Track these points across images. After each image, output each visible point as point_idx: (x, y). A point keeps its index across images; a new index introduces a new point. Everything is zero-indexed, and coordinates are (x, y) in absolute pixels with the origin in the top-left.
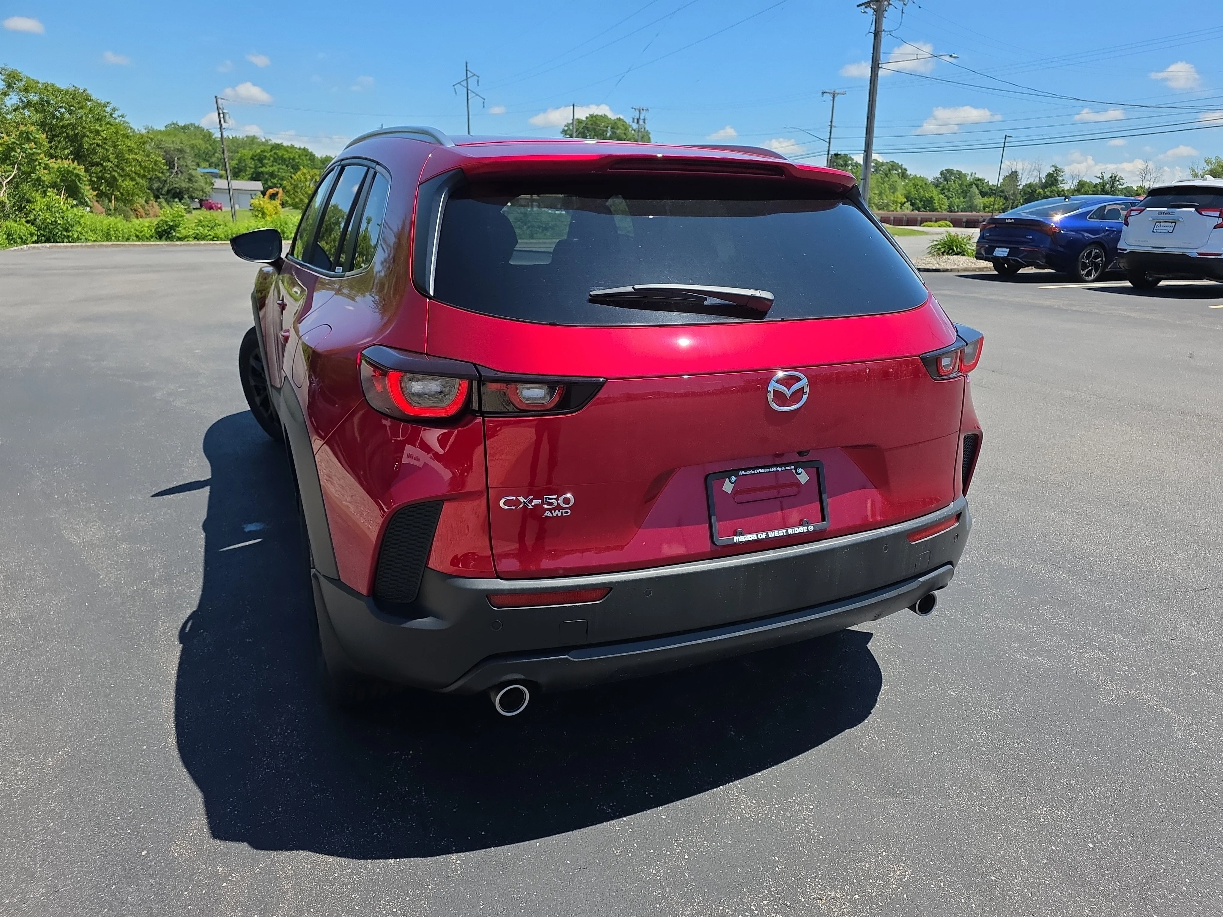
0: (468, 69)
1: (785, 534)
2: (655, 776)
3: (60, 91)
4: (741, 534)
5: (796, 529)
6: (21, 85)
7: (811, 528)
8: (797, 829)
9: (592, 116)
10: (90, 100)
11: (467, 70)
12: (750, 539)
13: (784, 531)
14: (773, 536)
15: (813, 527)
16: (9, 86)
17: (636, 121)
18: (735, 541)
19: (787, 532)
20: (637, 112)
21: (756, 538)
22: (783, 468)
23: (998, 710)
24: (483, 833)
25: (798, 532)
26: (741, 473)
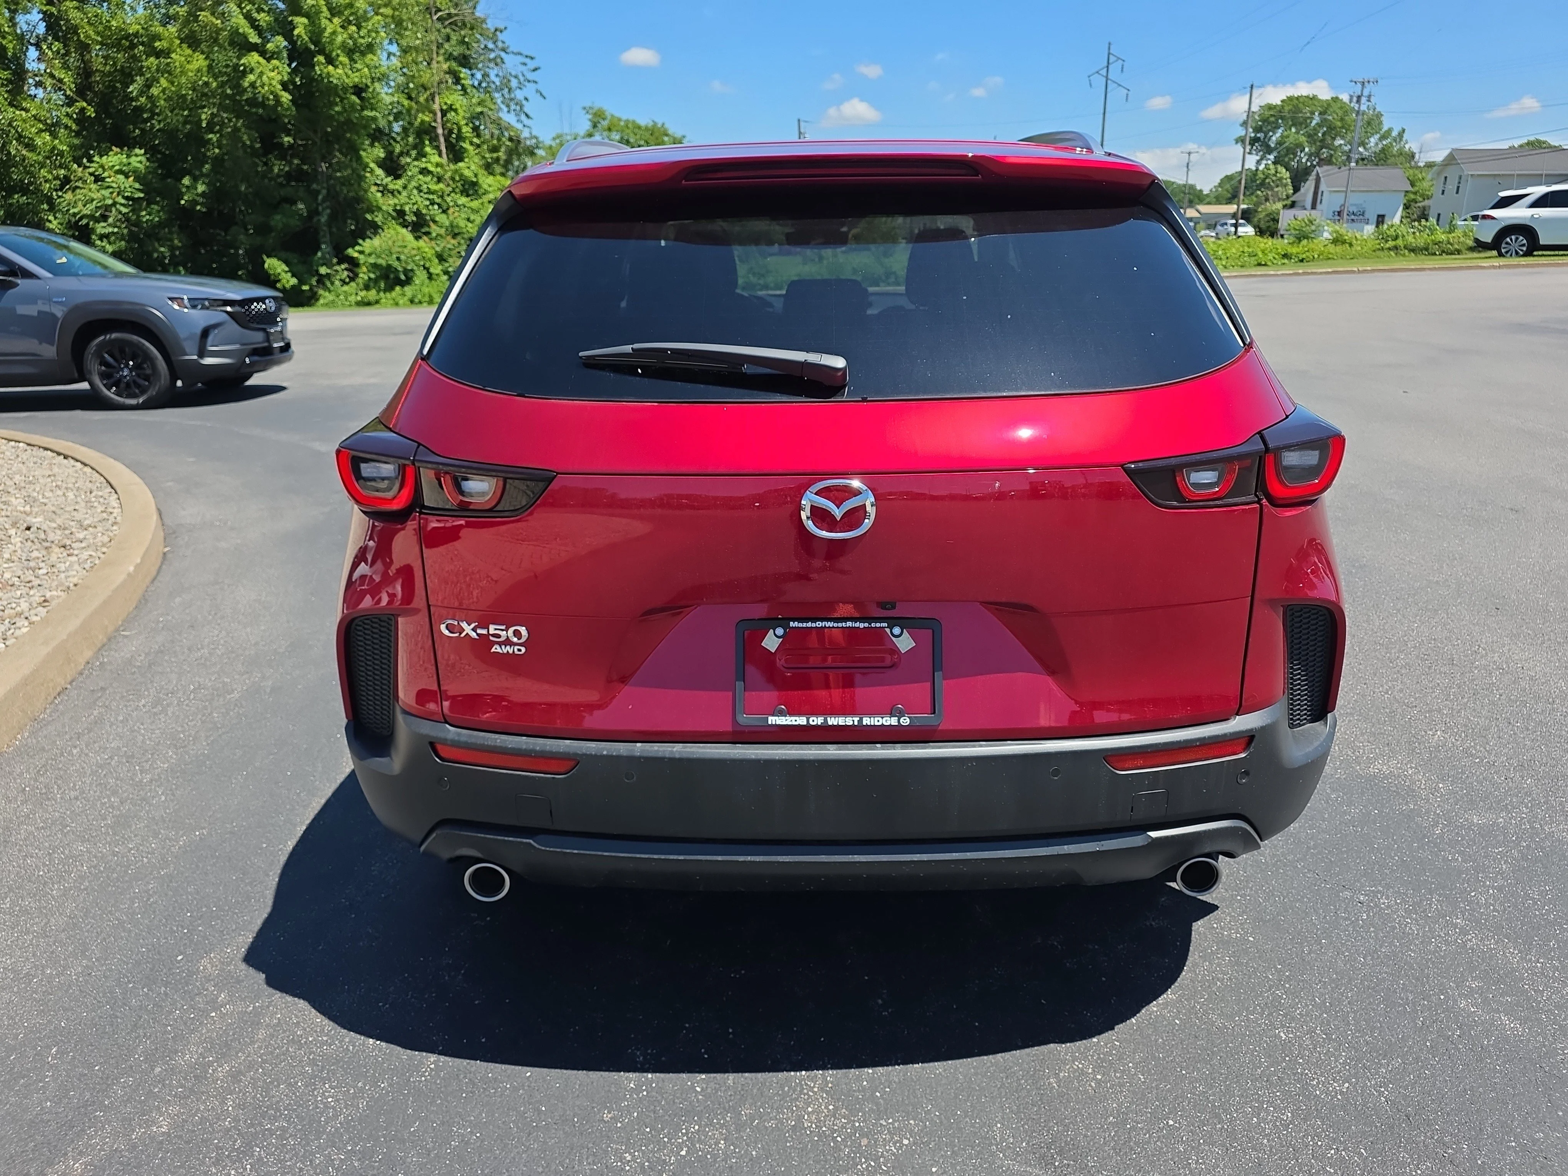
0: (1111, 51)
1: (856, 723)
2: (731, 1030)
3: (639, 128)
4: (781, 713)
5: (876, 719)
6: (605, 123)
7: (905, 721)
8: (859, 1167)
9: (1290, 99)
10: (667, 135)
11: (1109, 54)
12: (794, 723)
13: (856, 719)
14: (835, 723)
15: (908, 720)
16: (595, 126)
17: (1355, 99)
18: (770, 723)
19: (861, 721)
20: (1359, 85)
21: (805, 723)
22: (866, 625)
23: (1347, 1085)
24: (483, 1040)
25: (880, 724)
26: (792, 624)
